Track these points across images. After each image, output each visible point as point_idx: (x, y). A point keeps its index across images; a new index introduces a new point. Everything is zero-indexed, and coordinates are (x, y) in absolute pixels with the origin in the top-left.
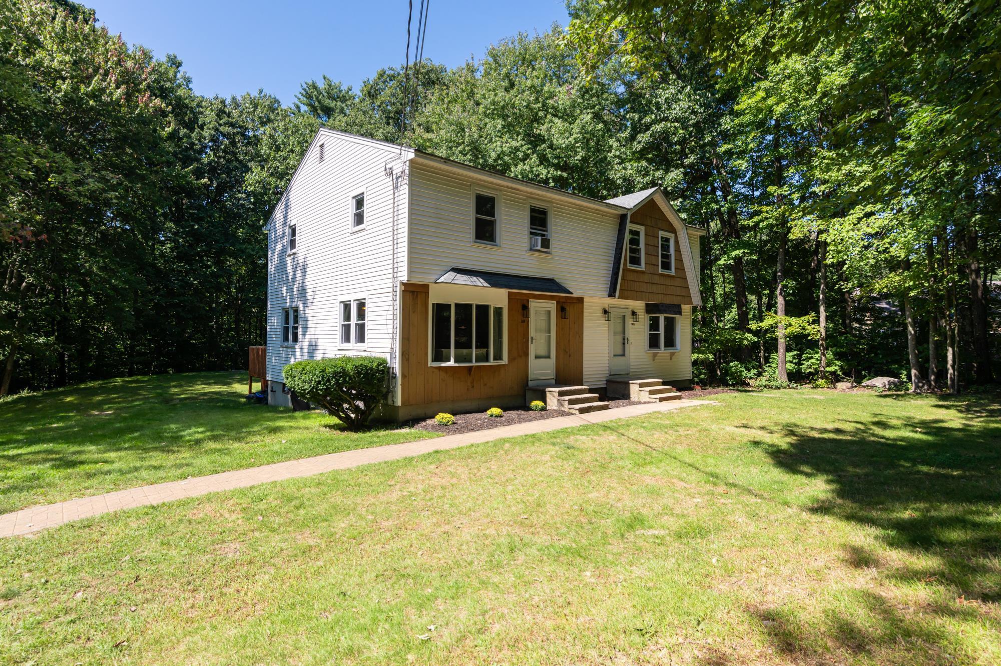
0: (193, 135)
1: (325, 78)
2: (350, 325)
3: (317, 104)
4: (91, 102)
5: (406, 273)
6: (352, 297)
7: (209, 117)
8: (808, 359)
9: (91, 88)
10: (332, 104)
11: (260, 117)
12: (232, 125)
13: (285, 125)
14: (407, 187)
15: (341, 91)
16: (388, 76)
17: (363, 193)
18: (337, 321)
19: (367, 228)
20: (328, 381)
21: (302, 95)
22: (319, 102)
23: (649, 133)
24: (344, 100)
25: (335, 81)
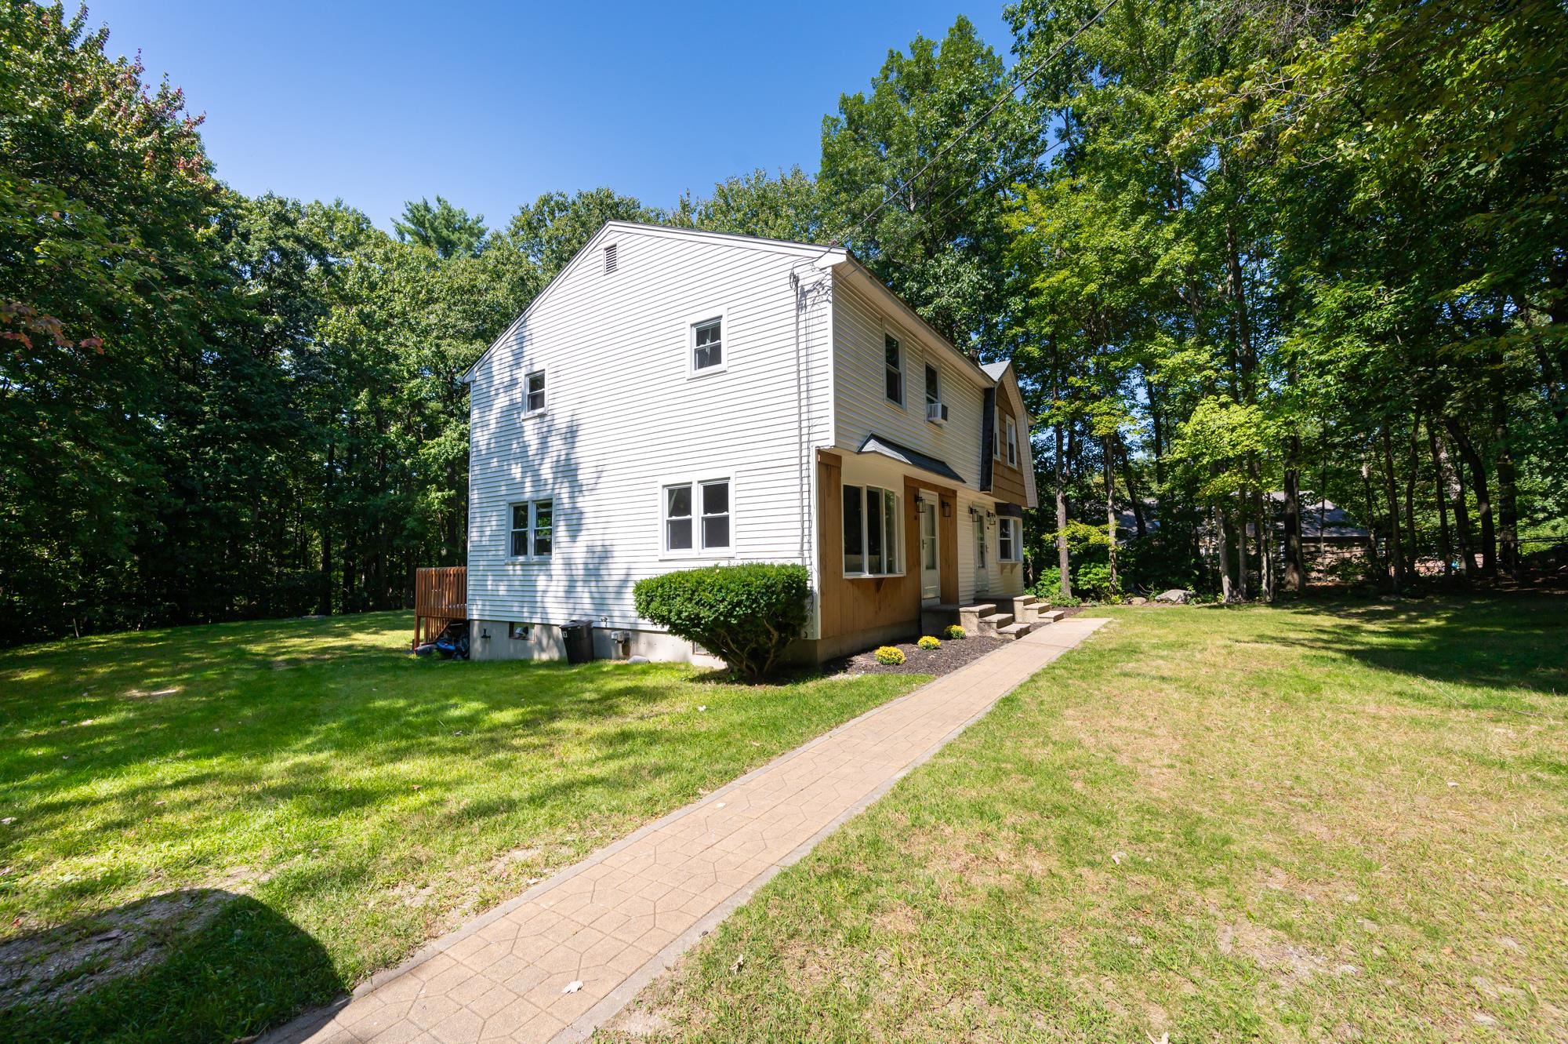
0: (228, 247)
1: (439, 200)
2: (689, 521)
3: (430, 233)
4: (90, 146)
5: (831, 435)
6: (696, 476)
7: (259, 225)
8: (1086, 574)
9: (89, 120)
10: (454, 237)
11: (342, 237)
12: (298, 240)
13: (386, 254)
14: (830, 306)
15: (466, 220)
16: (557, 203)
17: (720, 317)
18: (659, 515)
19: (730, 370)
20: (755, 601)
21: (407, 218)
22: (434, 230)
23: (931, 307)
24: (471, 231)
25: (456, 208)
